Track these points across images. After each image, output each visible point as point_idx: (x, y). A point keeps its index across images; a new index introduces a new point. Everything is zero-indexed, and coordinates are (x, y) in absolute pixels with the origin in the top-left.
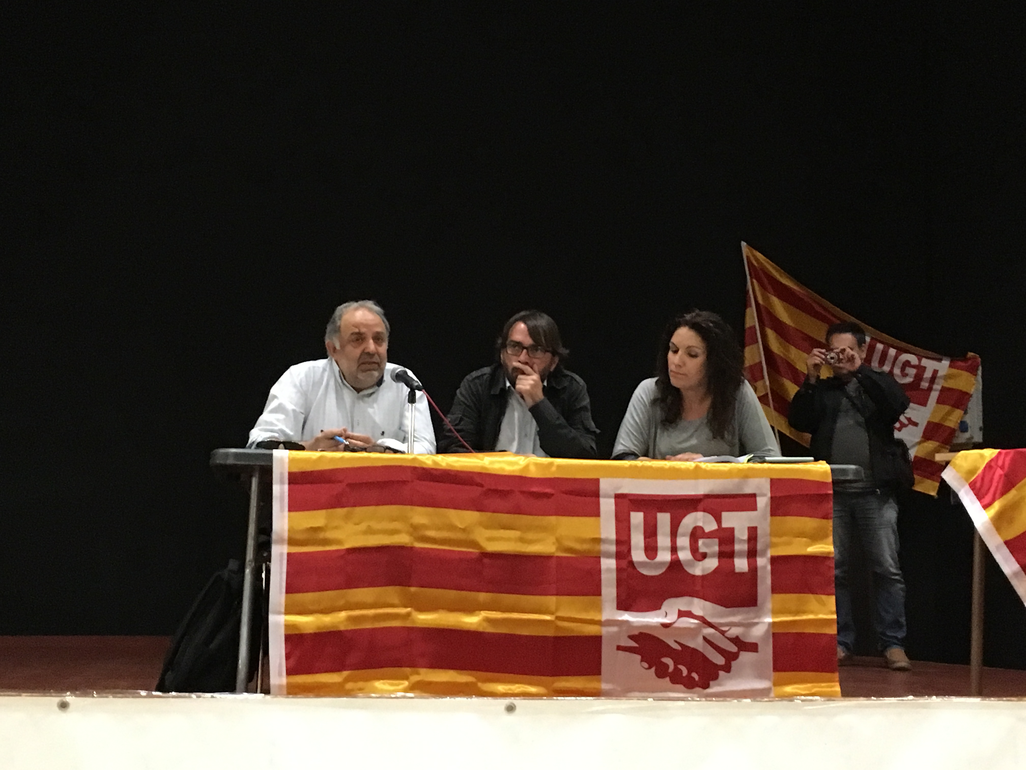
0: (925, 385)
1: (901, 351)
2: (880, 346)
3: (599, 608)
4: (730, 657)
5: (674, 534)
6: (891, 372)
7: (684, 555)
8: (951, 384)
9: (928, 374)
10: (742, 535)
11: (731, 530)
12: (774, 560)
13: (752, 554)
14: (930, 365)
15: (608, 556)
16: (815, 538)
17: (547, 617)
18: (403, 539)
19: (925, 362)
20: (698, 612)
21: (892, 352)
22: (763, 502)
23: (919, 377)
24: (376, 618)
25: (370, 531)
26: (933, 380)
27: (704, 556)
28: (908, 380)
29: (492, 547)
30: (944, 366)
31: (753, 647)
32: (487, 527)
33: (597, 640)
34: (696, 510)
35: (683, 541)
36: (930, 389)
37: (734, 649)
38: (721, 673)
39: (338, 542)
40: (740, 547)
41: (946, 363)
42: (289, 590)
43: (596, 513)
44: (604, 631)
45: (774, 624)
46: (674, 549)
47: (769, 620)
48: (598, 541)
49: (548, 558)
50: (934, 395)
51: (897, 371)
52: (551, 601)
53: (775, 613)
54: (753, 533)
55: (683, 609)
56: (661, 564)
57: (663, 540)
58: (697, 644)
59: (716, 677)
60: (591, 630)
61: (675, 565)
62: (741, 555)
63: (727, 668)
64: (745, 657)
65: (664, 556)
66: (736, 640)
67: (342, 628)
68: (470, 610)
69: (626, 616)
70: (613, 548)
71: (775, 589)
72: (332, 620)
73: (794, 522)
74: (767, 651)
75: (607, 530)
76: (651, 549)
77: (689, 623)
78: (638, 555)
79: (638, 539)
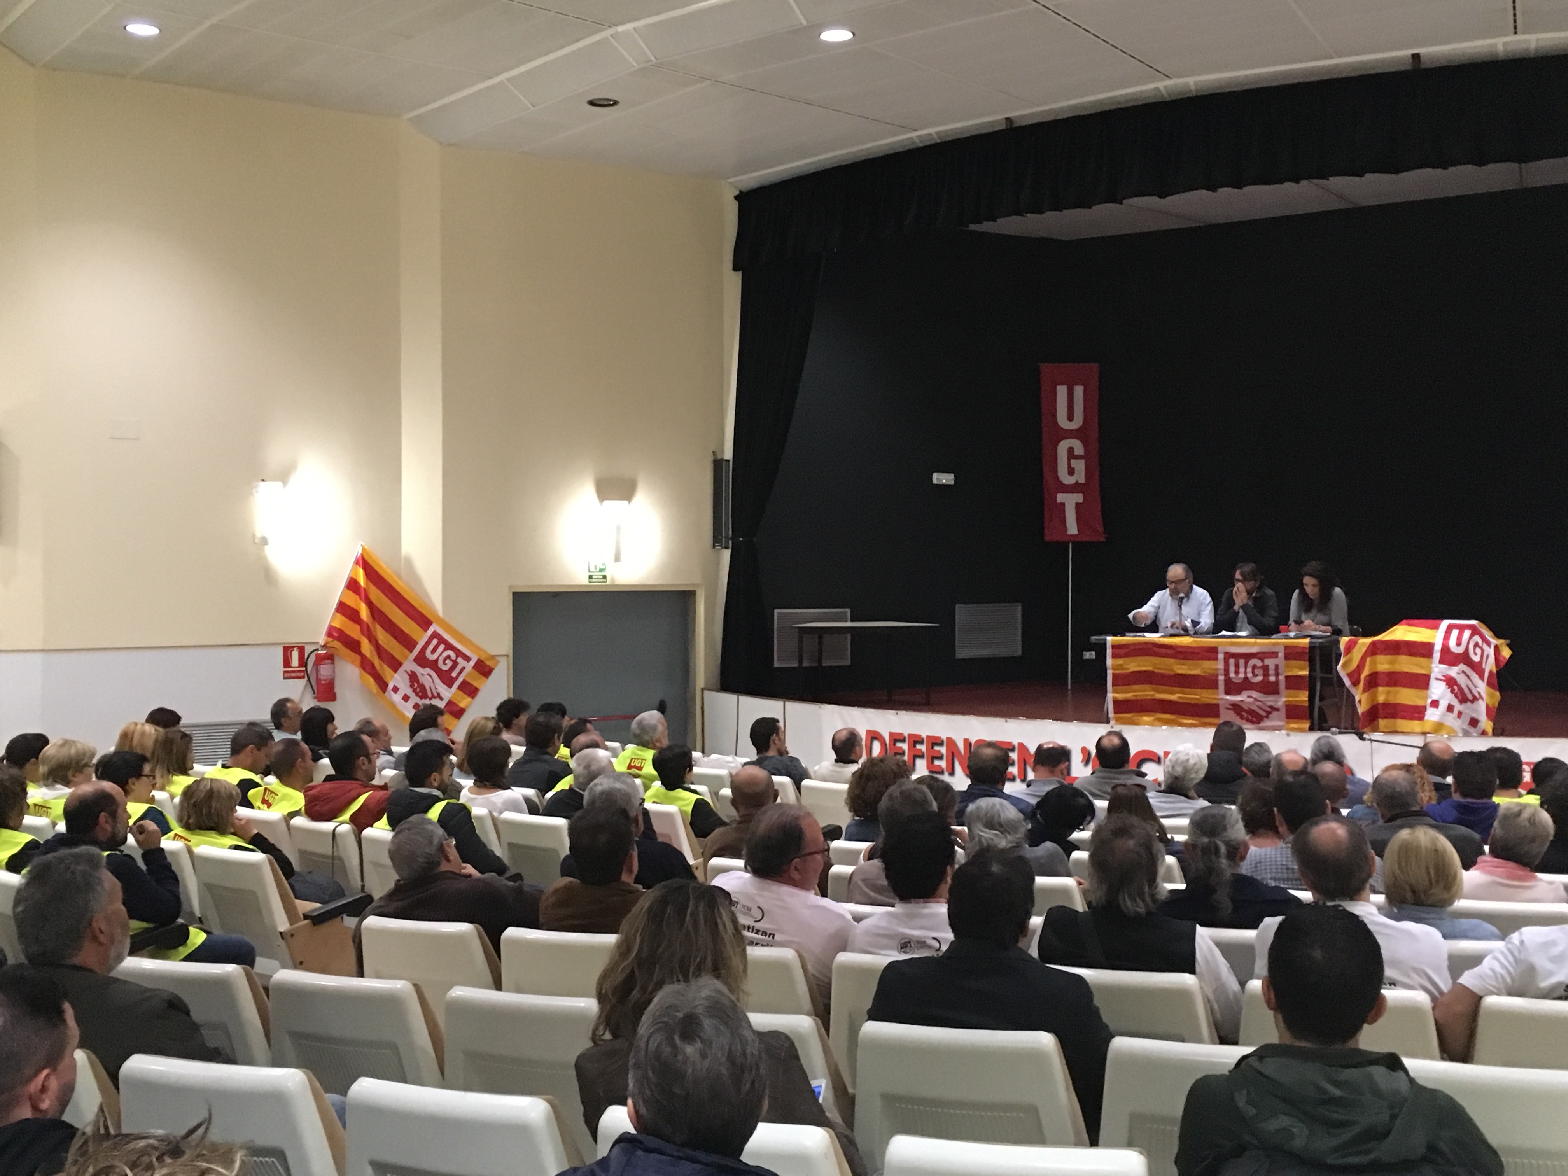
3: (1217, 694)
4: (1269, 713)
5: (1246, 668)
7: (1250, 675)
10: (1272, 668)
11: (1268, 666)
12: (1287, 677)
13: (1277, 674)
15: (1221, 675)
16: (1302, 669)
17: (1197, 697)
18: (1150, 668)
20: (1254, 696)
22: (1281, 655)
24: (1143, 695)
25: (1139, 666)
27: (1257, 675)
29: (1180, 672)
31: (1277, 710)
32: (1177, 664)
33: (1217, 706)
34: (1254, 658)
35: (1249, 670)
37: (1269, 710)
38: (1265, 719)
39: (1128, 669)
40: (1272, 672)
42: (1113, 685)
43: (1216, 659)
44: (1220, 702)
45: (1286, 701)
46: (1246, 672)
47: (1284, 699)
48: (1217, 669)
49: (1199, 676)
52: (1199, 691)
53: (1287, 697)
54: (1277, 666)
55: (1250, 695)
56: (1240, 678)
57: (1242, 670)
58: (1254, 708)
59: (1262, 720)
60: (1215, 702)
61: (1246, 678)
62: (1272, 675)
63: (1267, 717)
64: (1275, 713)
65: (1242, 675)
66: (1271, 707)
67: (1131, 698)
68: (1173, 693)
69: (1228, 697)
70: (1223, 672)
71: (1288, 687)
72: (1129, 696)
73: (1293, 663)
74: (1283, 711)
75: (1221, 665)
76: (1237, 672)
77: (1251, 700)
78: (1232, 675)
79: (1232, 669)
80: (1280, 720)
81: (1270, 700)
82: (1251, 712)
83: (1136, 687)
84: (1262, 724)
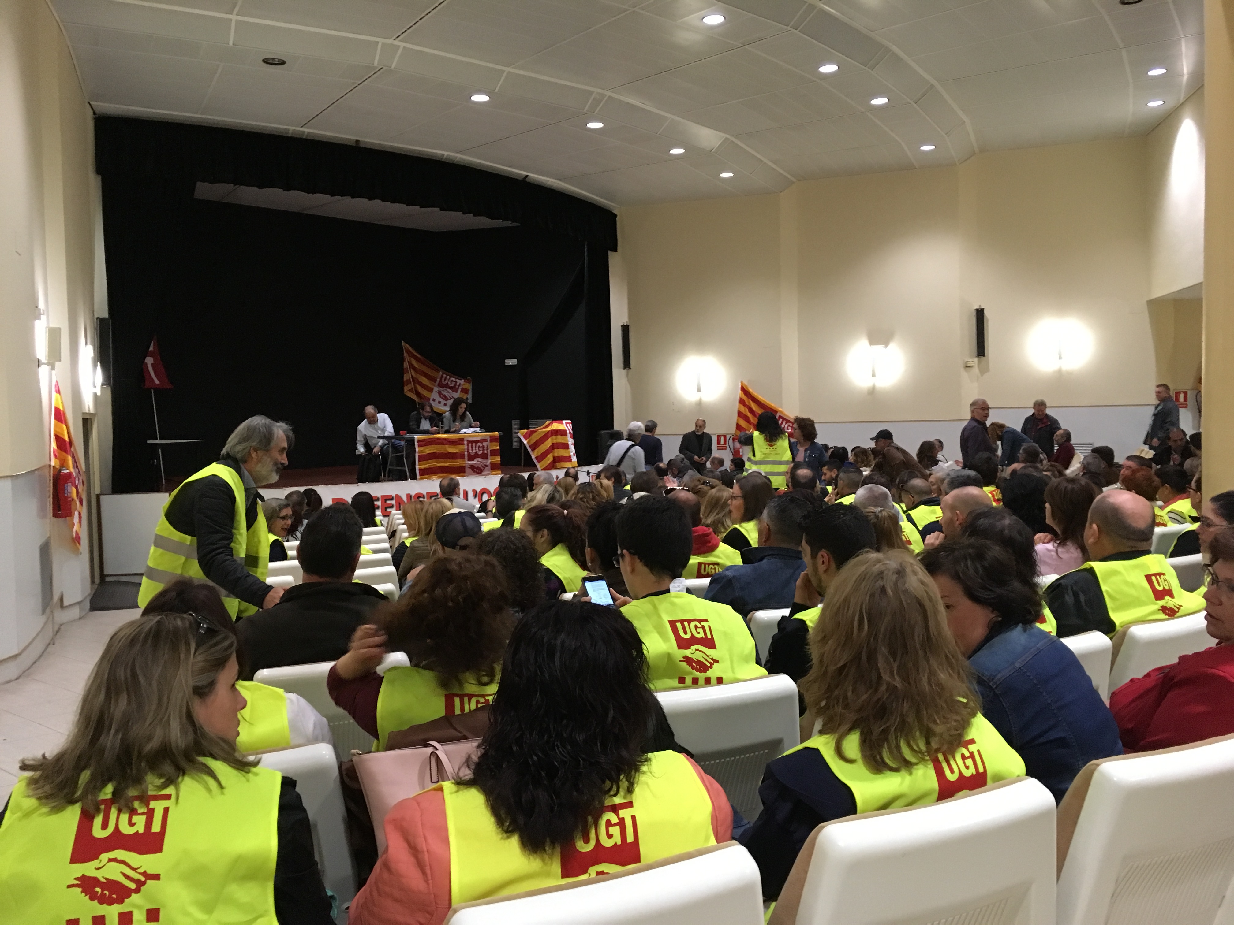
0: (457, 387)
1: (451, 377)
2: (445, 375)
3: (465, 461)
4: (484, 468)
6: (447, 383)
7: (477, 451)
8: (464, 387)
9: (458, 384)
10: (486, 446)
13: (487, 450)
14: (459, 381)
16: (497, 446)
17: (457, 463)
18: (435, 451)
19: (457, 380)
21: (448, 377)
22: (489, 440)
23: (455, 385)
24: (433, 465)
25: (430, 450)
26: (459, 385)
28: (453, 385)
30: (462, 382)
31: (487, 466)
32: (449, 448)
33: (465, 467)
34: (479, 442)
35: (477, 448)
36: (458, 388)
37: (485, 466)
39: (425, 452)
40: (485, 448)
41: (463, 381)
42: (419, 461)
44: (466, 465)
45: (491, 462)
49: (457, 453)
50: (460, 390)
51: (449, 383)
52: (457, 460)
53: (491, 459)
55: (478, 460)
57: (474, 448)
58: (480, 466)
59: (482, 472)
63: (484, 470)
64: (486, 468)
65: (474, 451)
68: (446, 463)
69: (469, 462)
70: (467, 450)
71: (491, 455)
72: (426, 466)
73: (494, 443)
74: (490, 466)
75: (466, 447)
76: (472, 450)
77: (479, 462)
78: (471, 451)
79: (470, 448)
80: (488, 471)
81: (484, 461)
82: (478, 468)
83: (430, 461)
84: (482, 474)
